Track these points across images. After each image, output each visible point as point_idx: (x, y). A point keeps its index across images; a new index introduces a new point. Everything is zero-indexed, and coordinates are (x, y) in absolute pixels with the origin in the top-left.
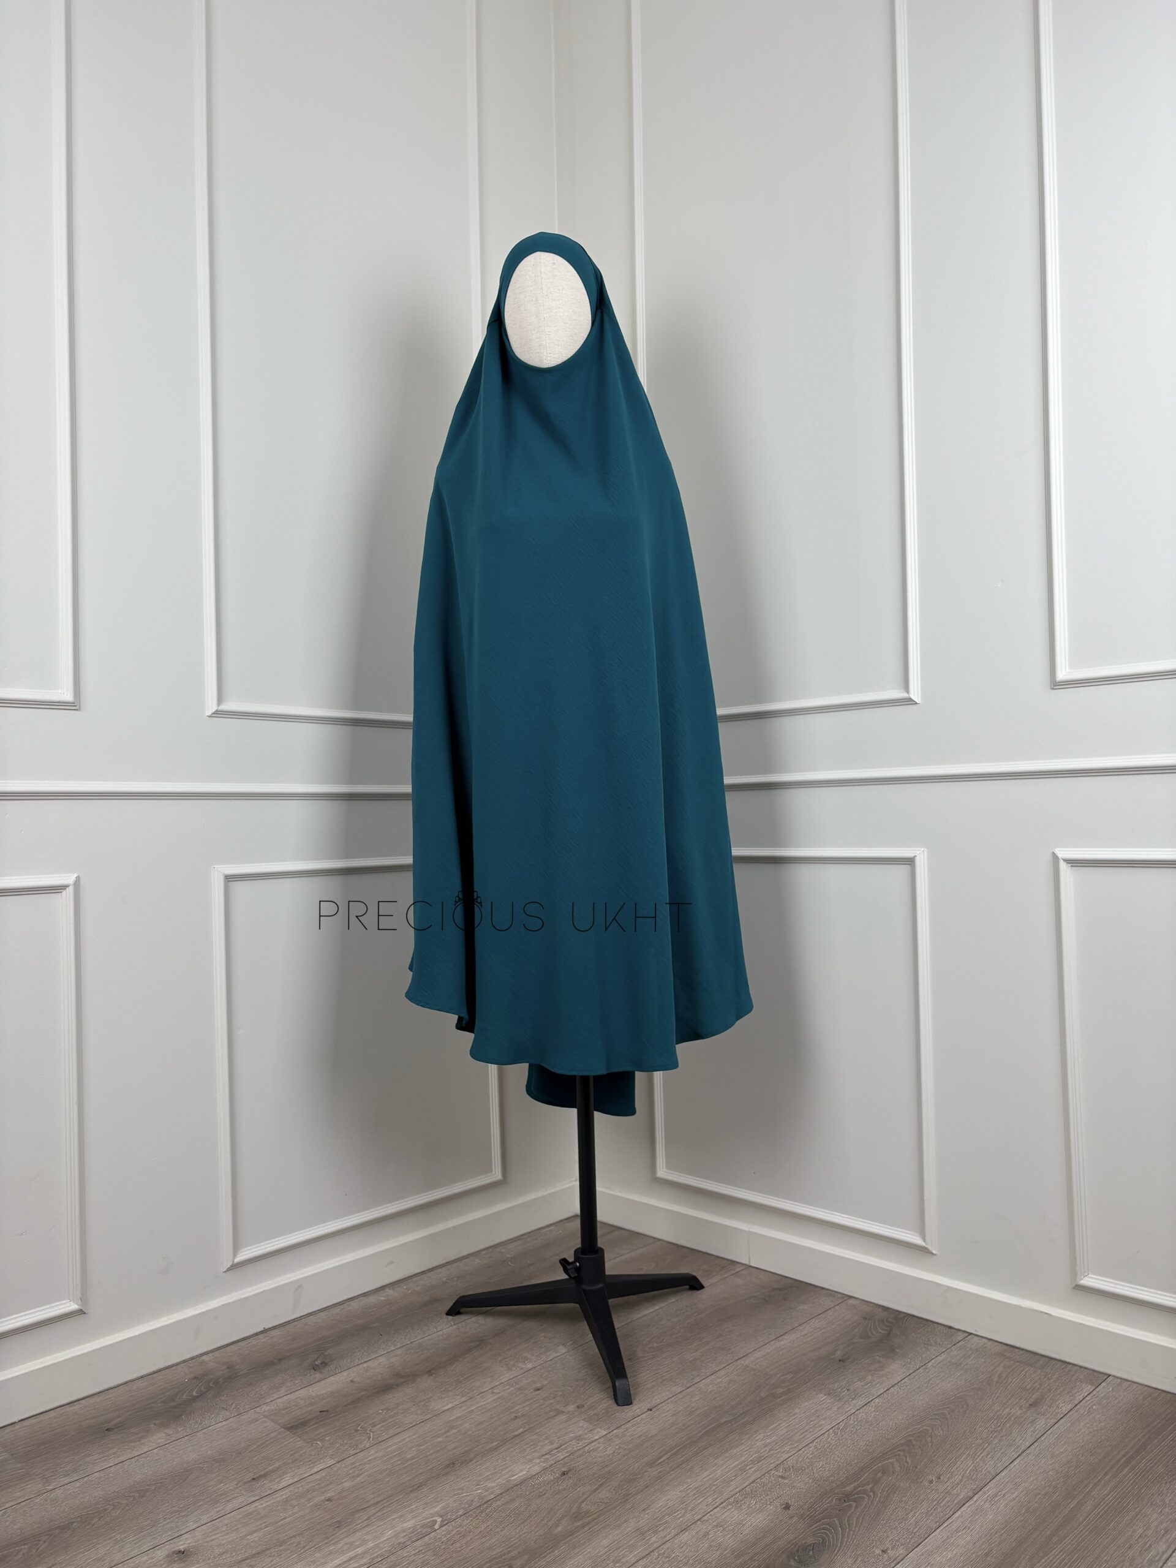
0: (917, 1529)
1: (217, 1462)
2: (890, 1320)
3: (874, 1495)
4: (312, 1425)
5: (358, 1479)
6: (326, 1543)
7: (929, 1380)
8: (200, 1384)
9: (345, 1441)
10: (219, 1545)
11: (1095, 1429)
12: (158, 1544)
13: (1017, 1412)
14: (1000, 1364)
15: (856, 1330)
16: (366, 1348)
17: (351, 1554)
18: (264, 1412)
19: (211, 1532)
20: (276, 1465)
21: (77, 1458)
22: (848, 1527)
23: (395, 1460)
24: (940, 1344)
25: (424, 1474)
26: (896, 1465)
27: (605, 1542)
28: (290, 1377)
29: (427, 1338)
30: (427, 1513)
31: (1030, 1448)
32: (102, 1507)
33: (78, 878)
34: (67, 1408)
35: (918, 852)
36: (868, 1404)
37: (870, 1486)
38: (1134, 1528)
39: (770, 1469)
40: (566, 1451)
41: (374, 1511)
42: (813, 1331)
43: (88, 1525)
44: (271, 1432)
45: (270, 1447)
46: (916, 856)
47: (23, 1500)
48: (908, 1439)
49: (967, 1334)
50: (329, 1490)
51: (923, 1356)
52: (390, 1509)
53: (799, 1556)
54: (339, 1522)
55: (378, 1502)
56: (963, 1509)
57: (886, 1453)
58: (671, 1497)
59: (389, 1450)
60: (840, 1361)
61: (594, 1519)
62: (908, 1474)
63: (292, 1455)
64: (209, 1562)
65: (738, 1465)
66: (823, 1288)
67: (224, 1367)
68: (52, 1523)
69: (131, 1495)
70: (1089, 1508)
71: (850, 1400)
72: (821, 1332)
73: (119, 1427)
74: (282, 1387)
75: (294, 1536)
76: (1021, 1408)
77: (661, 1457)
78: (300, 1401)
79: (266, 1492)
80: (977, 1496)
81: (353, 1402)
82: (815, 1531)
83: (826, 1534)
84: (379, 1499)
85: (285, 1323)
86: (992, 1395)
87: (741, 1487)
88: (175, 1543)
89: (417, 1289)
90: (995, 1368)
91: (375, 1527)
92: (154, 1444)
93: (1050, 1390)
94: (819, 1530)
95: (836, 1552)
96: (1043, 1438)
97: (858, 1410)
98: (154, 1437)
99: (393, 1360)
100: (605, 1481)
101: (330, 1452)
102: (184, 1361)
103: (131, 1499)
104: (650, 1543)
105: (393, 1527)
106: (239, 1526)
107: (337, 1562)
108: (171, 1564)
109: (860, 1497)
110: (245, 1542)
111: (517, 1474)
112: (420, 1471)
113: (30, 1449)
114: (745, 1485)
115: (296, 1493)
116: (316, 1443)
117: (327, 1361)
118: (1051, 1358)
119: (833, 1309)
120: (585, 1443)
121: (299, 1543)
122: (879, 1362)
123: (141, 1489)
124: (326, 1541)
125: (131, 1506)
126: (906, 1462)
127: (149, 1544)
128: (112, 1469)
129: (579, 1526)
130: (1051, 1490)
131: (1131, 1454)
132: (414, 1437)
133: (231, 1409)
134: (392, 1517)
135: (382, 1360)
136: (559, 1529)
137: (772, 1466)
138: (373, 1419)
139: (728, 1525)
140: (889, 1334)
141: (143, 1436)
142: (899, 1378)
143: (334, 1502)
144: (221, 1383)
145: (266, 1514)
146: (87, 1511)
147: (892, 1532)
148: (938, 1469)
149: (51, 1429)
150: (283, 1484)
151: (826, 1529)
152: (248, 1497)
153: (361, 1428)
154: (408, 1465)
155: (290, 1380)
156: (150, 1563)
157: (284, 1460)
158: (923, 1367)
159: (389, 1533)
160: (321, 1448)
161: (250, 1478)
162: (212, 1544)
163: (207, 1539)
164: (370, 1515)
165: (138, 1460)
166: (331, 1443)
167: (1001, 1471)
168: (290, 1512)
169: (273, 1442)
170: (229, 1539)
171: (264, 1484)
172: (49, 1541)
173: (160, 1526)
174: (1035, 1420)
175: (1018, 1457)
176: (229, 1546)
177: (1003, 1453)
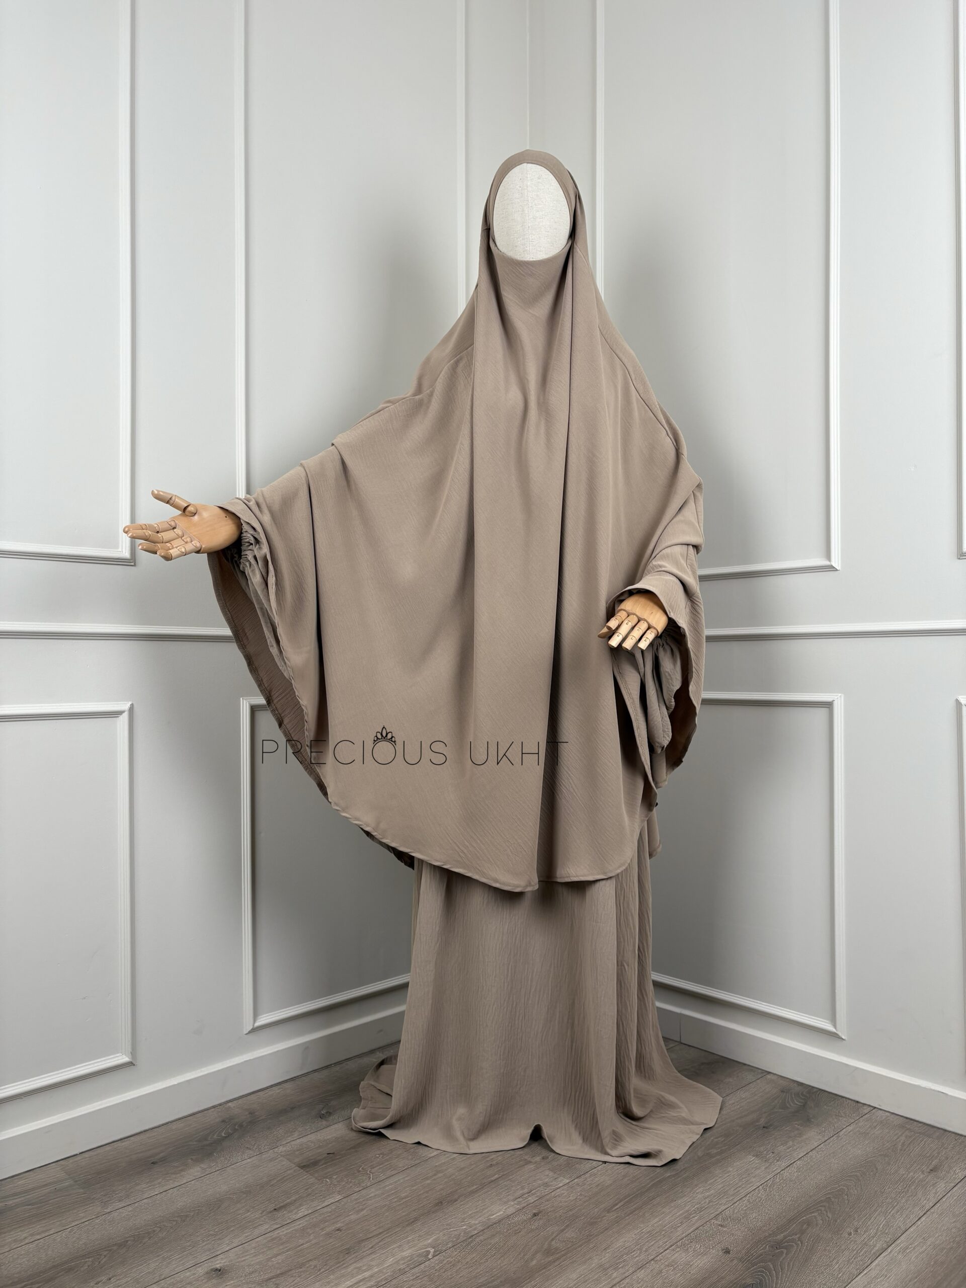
0: (841, 1274)
1: (245, 1192)
2: (804, 1093)
3: (802, 1243)
4: (322, 1165)
5: (363, 1213)
6: (337, 1268)
7: (843, 1146)
8: (228, 1127)
9: (350, 1180)
10: (249, 1266)
12: (199, 1262)
13: (920, 1176)
14: (901, 1135)
15: (776, 1102)
17: (360, 1277)
18: (281, 1152)
19: (242, 1254)
20: (293, 1198)
21: (129, 1186)
22: (780, 1269)
23: (394, 1197)
24: (849, 1116)
25: (417, 1211)
26: (819, 1218)
27: (574, 1276)
28: (301, 1123)
30: (421, 1244)
31: (933, 1208)
32: (151, 1229)
33: (132, 705)
34: (119, 1144)
35: (836, 697)
36: (791, 1166)
37: (798, 1236)
39: (710, 1218)
40: (536, 1195)
41: (376, 1240)
42: (739, 1101)
43: (140, 1242)
44: (288, 1170)
45: (287, 1182)
46: (834, 700)
47: (86, 1219)
48: (829, 1196)
49: (872, 1108)
50: (338, 1221)
51: (835, 1126)
52: (390, 1240)
54: (348, 1249)
55: (380, 1233)
56: (879, 1259)
57: (809, 1208)
58: (626, 1239)
59: (387, 1188)
60: (764, 1127)
61: (563, 1255)
62: (829, 1226)
63: (308, 1189)
64: (241, 1279)
65: (681, 1215)
66: (745, 1064)
67: (247, 1113)
68: (111, 1240)
69: (174, 1219)
71: (775, 1161)
72: (746, 1102)
73: (164, 1160)
74: (295, 1131)
75: (311, 1260)
76: (923, 1172)
77: (617, 1204)
78: (310, 1144)
79: (286, 1221)
80: (890, 1248)
81: (354, 1147)
82: (753, 1273)
83: (762, 1276)
84: (381, 1231)
85: (295, 1077)
86: (897, 1160)
87: (687, 1233)
88: (212, 1261)
90: (898, 1138)
91: (378, 1255)
92: (191, 1177)
93: (947, 1158)
94: (756, 1272)
96: (944, 1199)
97: (783, 1170)
98: (191, 1170)
100: (571, 1223)
101: (338, 1189)
102: (214, 1107)
103: (175, 1223)
104: (613, 1277)
105: (393, 1256)
106: (265, 1249)
107: (349, 1283)
108: (210, 1280)
109: (789, 1245)
110: (270, 1263)
111: (496, 1213)
112: (414, 1208)
113: (90, 1177)
114: (690, 1231)
115: (310, 1223)
116: (326, 1181)
117: (331, 1111)
118: (945, 1131)
119: (755, 1083)
120: (551, 1189)
121: (315, 1266)
122: (798, 1129)
123: (182, 1214)
124: (339, 1265)
125: (175, 1229)
126: (827, 1216)
127: (191, 1262)
128: (157, 1197)
129: (550, 1261)
130: (955, 1245)
132: (406, 1179)
133: (254, 1149)
134: (392, 1247)
136: (534, 1262)
137: (713, 1215)
138: (372, 1162)
139: (678, 1266)
140: (804, 1106)
141: (182, 1169)
142: (816, 1144)
143: (344, 1232)
144: (244, 1126)
145: (287, 1240)
146: (139, 1232)
147: (819, 1277)
148: (856, 1223)
149: (107, 1161)
150: (300, 1215)
151: (762, 1272)
152: (271, 1225)
153: (362, 1169)
154: (404, 1202)
155: (302, 1125)
156: (193, 1278)
157: (299, 1194)
158: (836, 1135)
159: (391, 1260)
160: (330, 1185)
161: (272, 1209)
162: (242, 1264)
163: (239, 1260)
164: (373, 1244)
165: (179, 1190)
166: (338, 1181)
167: (910, 1227)
168: (307, 1239)
169: (290, 1178)
170: (257, 1261)
171: (284, 1214)
172: (108, 1255)
173: (200, 1247)
174: (936, 1183)
175: (924, 1214)
176: (258, 1267)
177: (910, 1211)
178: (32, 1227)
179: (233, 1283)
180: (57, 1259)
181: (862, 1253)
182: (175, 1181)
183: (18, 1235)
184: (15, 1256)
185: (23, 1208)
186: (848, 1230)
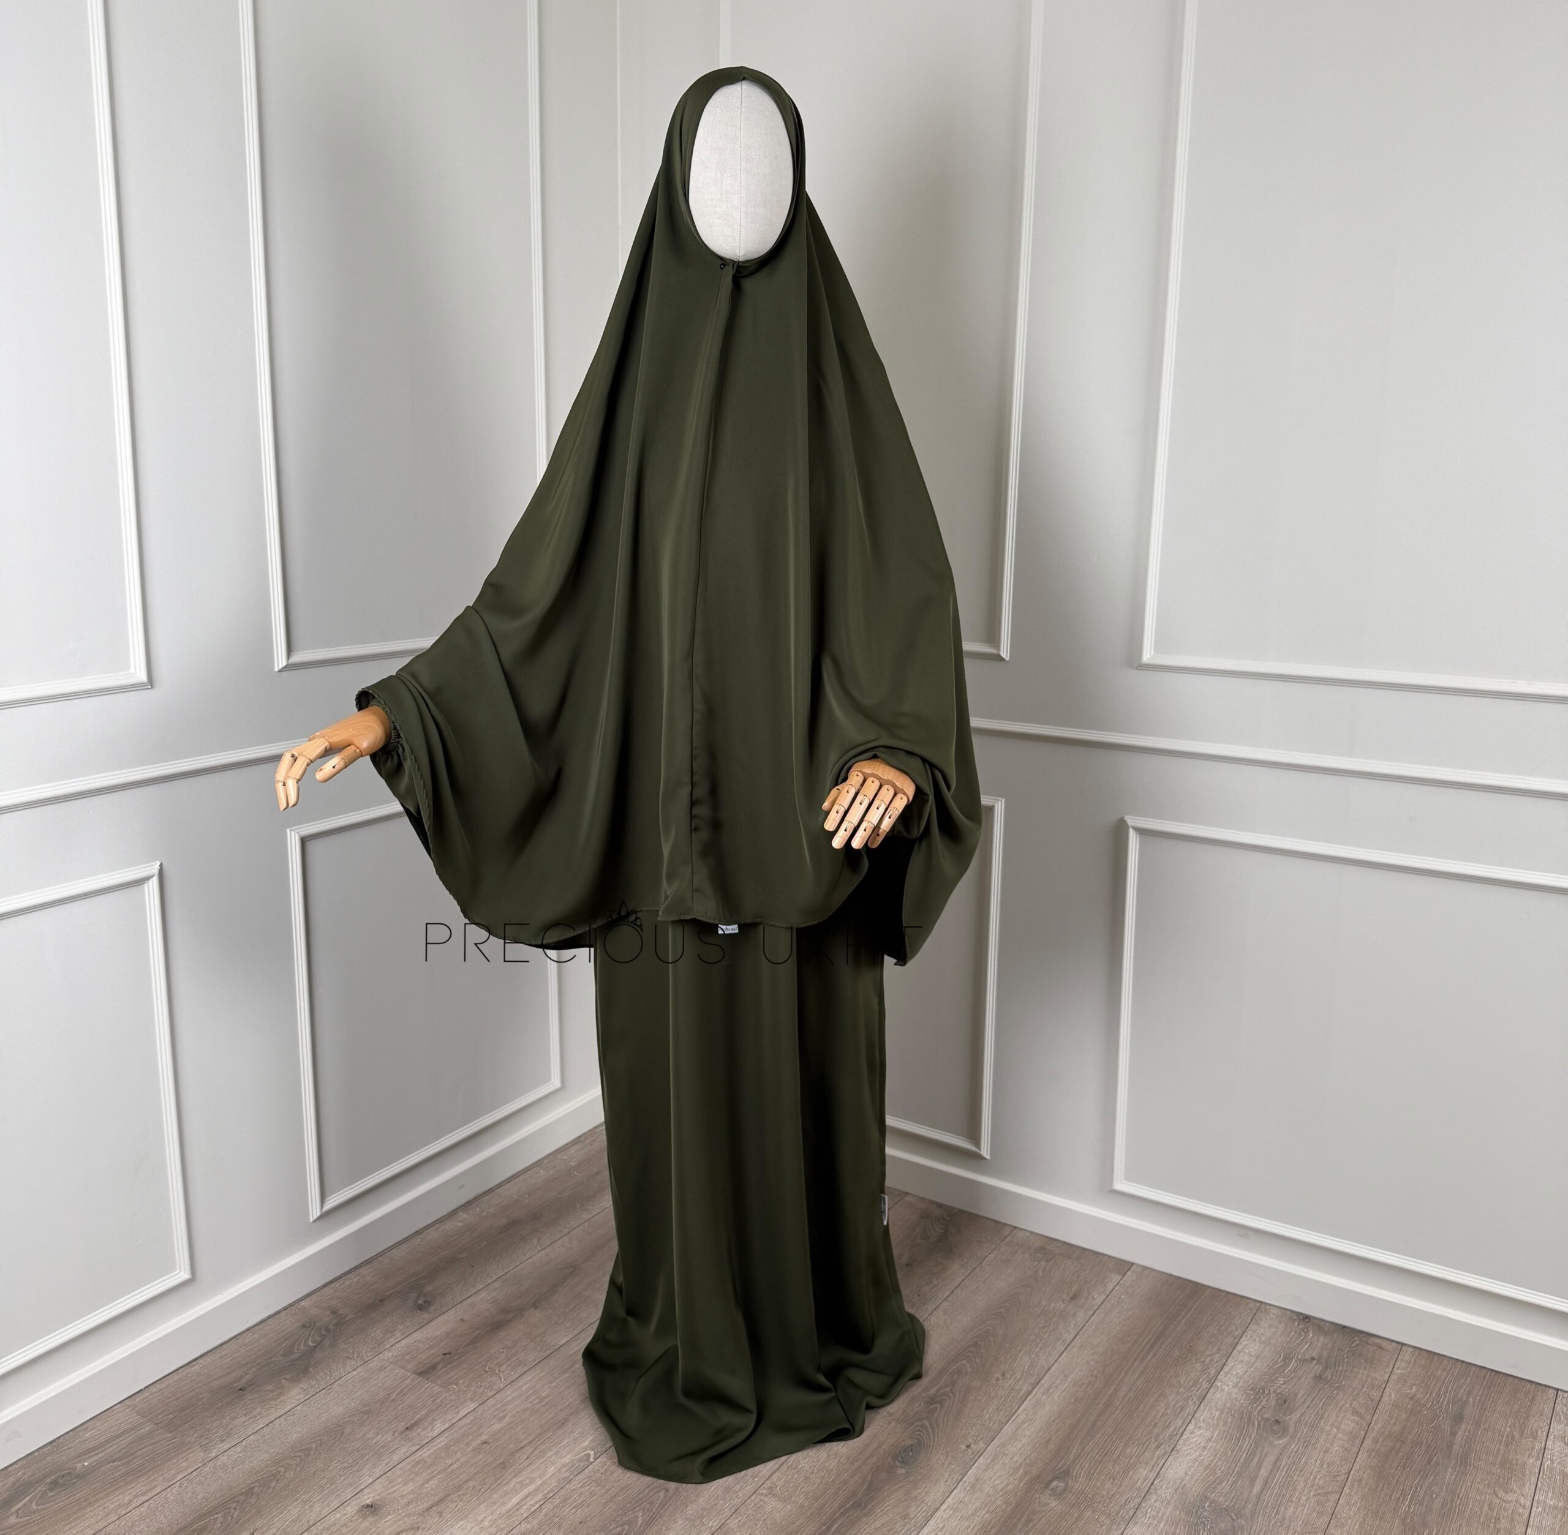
0: (991, 1424)
1: (365, 1413)
2: (945, 1216)
3: (954, 1395)
4: (441, 1369)
5: (507, 1419)
6: (499, 1484)
7: (986, 1279)
8: (313, 1333)
9: (479, 1384)
10: (402, 1496)
11: (1124, 1318)
12: (346, 1501)
13: (1060, 1306)
14: (1043, 1257)
15: (917, 1231)
16: (463, 1283)
17: (525, 1492)
18: (388, 1358)
19: (390, 1483)
20: (423, 1413)
21: (224, 1422)
23: (534, 1398)
25: (563, 1410)
26: (968, 1365)
28: (400, 1319)
29: (519, 1267)
30: (578, 1448)
31: (1074, 1342)
32: (274, 1470)
33: (161, 865)
34: (188, 1370)
35: (996, 802)
36: (937, 1309)
37: (950, 1387)
38: (1158, 1408)
41: (531, 1449)
43: (269, 1487)
44: (404, 1380)
45: (409, 1394)
46: (994, 807)
47: (193, 1469)
48: (975, 1340)
49: (1013, 1228)
50: (482, 1433)
51: (978, 1255)
52: (544, 1447)
53: (901, 1457)
54: (502, 1463)
55: (531, 1442)
56: (1025, 1403)
57: (959, 1355)
59: (523, 1388)
60: (907, 1265)
62: (978, 1373)
63: (434, 1400)
64: (399, 1512)
67: (328, 1313)
68: (234, 1490)
69: (296, 1455)
70: (1123, 1393)
71: (922, 1305)
73: (252, 1385)
74: (395, 1330)
76: (1063, 1301)
78: (419, 1344)
79: (424, 1440)
80: (1036, 1390)
81: (473, 1342)
82: (911, 1433)
83: (919, 1435)
84: (532, 1438)
85: (370, 1259)
86: (1038, 1291)
88: (360, 1497)
89: (491, 1211)
91: (537, 1465)
92: (294, 1402)
93: (1086, 1282)
94: (914, 1432)
95: (930, 1451)
96: (1083, 1330)
97: (929, 1315)
98: (290, 1393)
99: (494, 1294)
102: (285, 1309)
103: (298, 1459)
105: (553, 1464)
106: (413, 1476)
107: (515, 1501)
108: (365, 1518)
109: (943, 1399)
110: (424, 1491)
112: (559, 1408)
113: (171, 1416)
115: (452, 1439)
116: (453, 1388)
117: (429, 1299)
118: (1085, 1249)
121: (474, 1487)
122: (941, 1264)
123: (303, 1448)
124: (499, 1482)
125: (301, 1466)
126: (977, 1364)
127: (337, 1502)
128: (265, 1430)
130: (1093, 1379)
131: (1153, 1340)
132: (542, 1374)
133: (355, 1358)
134: (550, 1454)
135: (483, 1294)
138: (498, 1359)
140: (945, 1234)
141: (280, 1393)
142: (960, 1280)
143: (491, 1445)
144: (332, 1330)
145: (433, 1462)
146: (262, 1475)
147: (972, 1429)
148: (1002, 1368)
149: (184, 1393)
150: (437, 1431)
151: (919, 1431)
152: (409, 1447)
153: (489, 1368)
154: (547, 1402)
155: (400, 1322)
156: (345, 1519)
157: (427, 1407)
158: (979, 1266)
159: (552, 1470)
160: (459, 1392)
161: (404, 1428)
162: (395, 1494)
163: (389, 1491)
164: (528, 1454)
165: (286, 1419)
166: (467, 1387)
167: (1053, 1364)
168: (455, 1458)
169: (410, 1389)
170: (409, 1490)
171: (419, 1433)
172: (239, 1507)
173: (339, 1483)
174: (1075, 1313)
175: (1066, 1349)
176: (412, 1496)
177: (1053, 1347)
178: (132, 1488)
179: (392, 1518)
180: (180, 1521)
181: (1010, 1398)
182: (277, 1408)
183: (118, 1500)
184: (129, 1524)
185: (109, 1465)
186: (996, 1375)
